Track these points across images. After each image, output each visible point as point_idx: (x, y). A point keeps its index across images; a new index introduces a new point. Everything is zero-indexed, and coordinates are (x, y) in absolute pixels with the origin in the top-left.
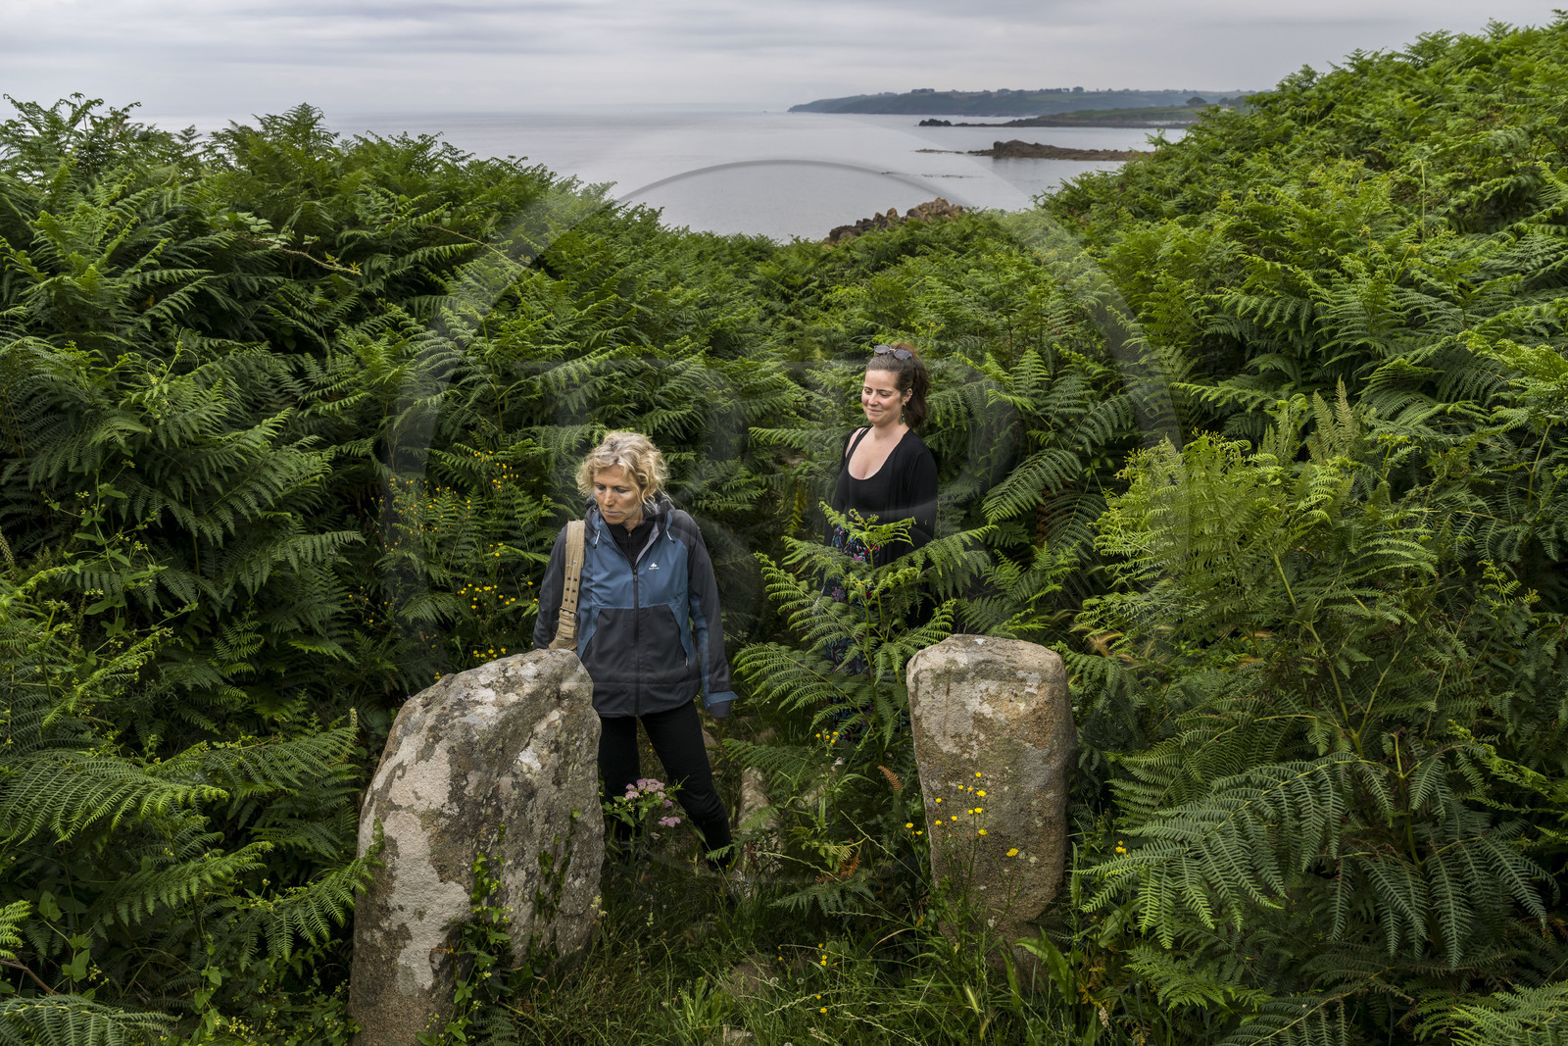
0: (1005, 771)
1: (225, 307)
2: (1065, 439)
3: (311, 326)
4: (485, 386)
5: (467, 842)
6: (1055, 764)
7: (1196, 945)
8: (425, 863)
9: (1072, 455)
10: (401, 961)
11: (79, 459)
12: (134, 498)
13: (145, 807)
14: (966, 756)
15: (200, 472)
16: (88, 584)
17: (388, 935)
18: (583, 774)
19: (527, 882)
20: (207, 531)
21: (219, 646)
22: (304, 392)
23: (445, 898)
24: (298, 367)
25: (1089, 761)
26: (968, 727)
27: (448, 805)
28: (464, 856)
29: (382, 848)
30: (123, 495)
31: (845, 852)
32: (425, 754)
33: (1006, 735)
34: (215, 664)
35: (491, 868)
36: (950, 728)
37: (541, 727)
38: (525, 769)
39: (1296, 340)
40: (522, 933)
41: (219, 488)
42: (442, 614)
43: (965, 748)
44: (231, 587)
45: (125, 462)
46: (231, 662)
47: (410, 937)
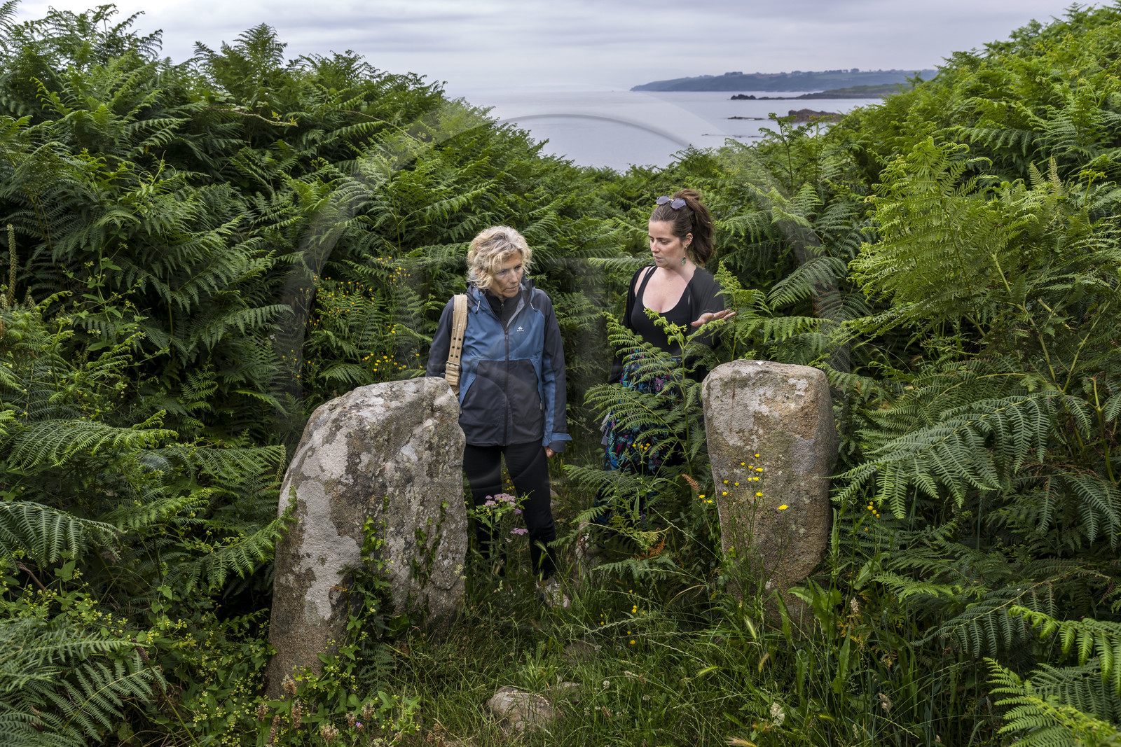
0: (779, 459)
1: (200, 158)
2: (834, 250)
3: (263, 177)
4: (388, 214)
5: (360, 507)
6: (820, 452)
7: (932, 573)
8: (327, 520)
9: (839, 260)
10: (308, 598)
11: (88, 239)
12: (126, 272)
13: (117, 440)
14: (748, 447)
15: (176, 258)
16: (90, 326)
17: (298, 577)
18: (451, 474)
19: (405, 549)
20: (179, 299)
21: (185, 389)
22: (255, 219)
23: (342, 548)
24: (251, 204)
25: (847, 447)
26: (749, 424)
27: (345, 476)
28: (356, 517)
29: (295, 508)
30: (118, 268)
31: (653, 535)
32: (329, 439)
33: (779, 428)
34: (181, 402)
35: (377, 529)
36: (735, 426)
37: (418, 431)
38: (405, 459)
39: (1019, 162)
40: (401, 590)
41: (189, 270)
42: (351, 377)
43: (747, 441)
44: (194, 344)
45: (121, 244)
46: (193, 401)
47: (314, 579)
